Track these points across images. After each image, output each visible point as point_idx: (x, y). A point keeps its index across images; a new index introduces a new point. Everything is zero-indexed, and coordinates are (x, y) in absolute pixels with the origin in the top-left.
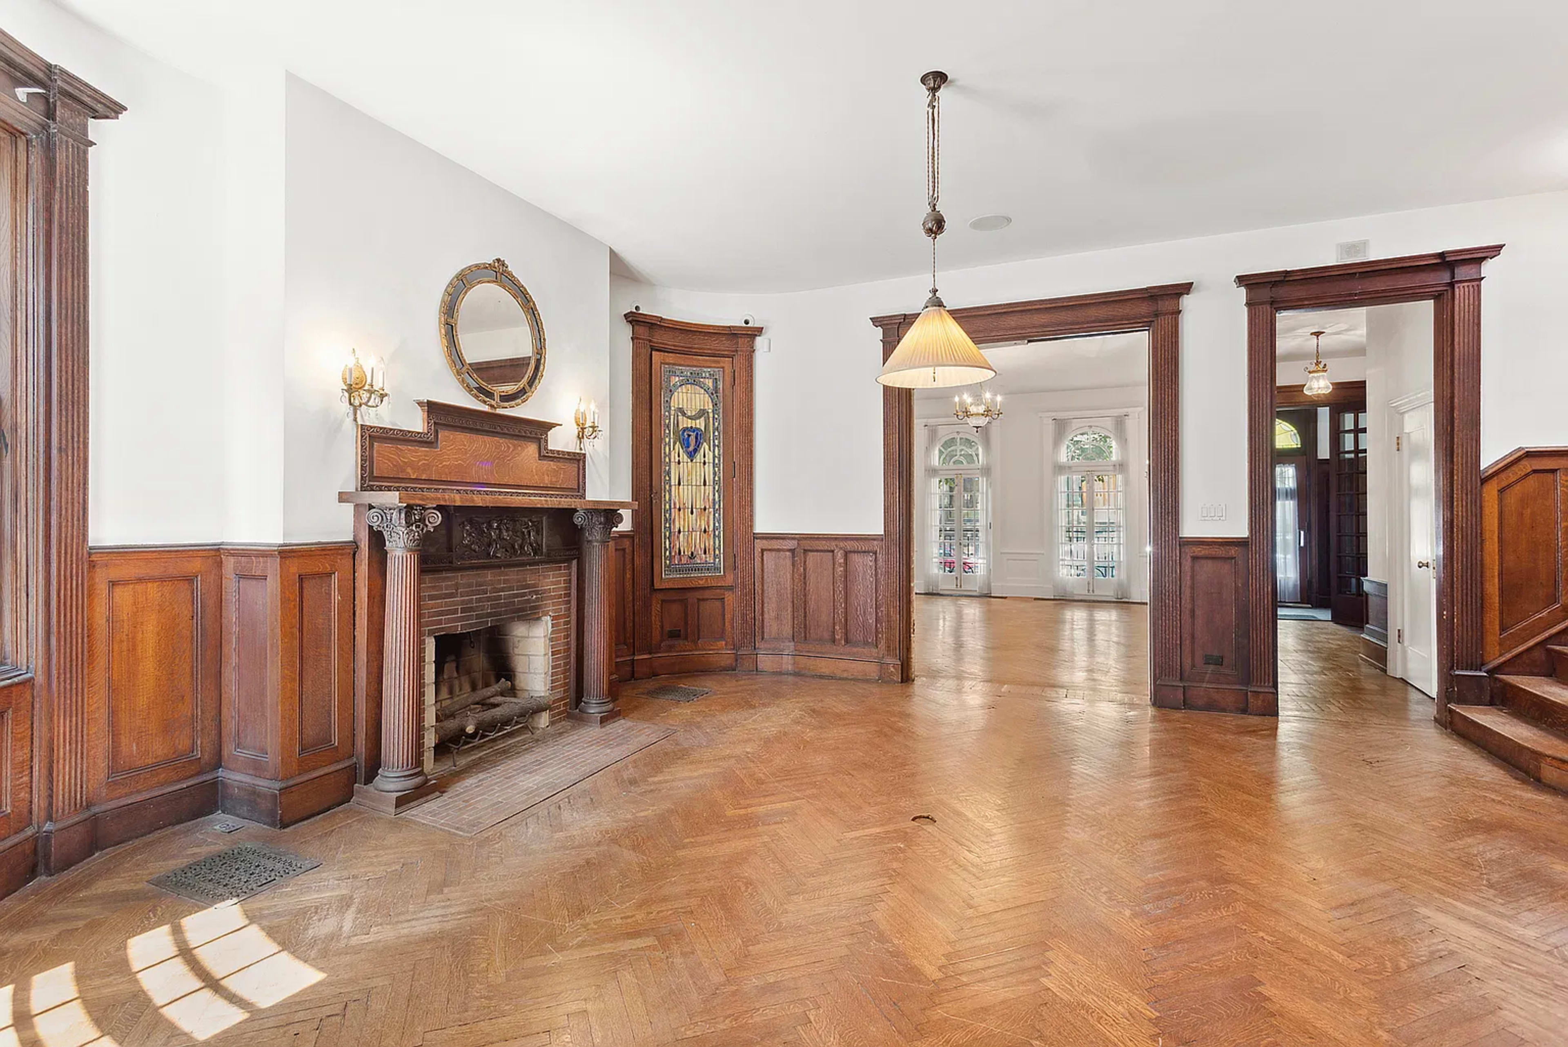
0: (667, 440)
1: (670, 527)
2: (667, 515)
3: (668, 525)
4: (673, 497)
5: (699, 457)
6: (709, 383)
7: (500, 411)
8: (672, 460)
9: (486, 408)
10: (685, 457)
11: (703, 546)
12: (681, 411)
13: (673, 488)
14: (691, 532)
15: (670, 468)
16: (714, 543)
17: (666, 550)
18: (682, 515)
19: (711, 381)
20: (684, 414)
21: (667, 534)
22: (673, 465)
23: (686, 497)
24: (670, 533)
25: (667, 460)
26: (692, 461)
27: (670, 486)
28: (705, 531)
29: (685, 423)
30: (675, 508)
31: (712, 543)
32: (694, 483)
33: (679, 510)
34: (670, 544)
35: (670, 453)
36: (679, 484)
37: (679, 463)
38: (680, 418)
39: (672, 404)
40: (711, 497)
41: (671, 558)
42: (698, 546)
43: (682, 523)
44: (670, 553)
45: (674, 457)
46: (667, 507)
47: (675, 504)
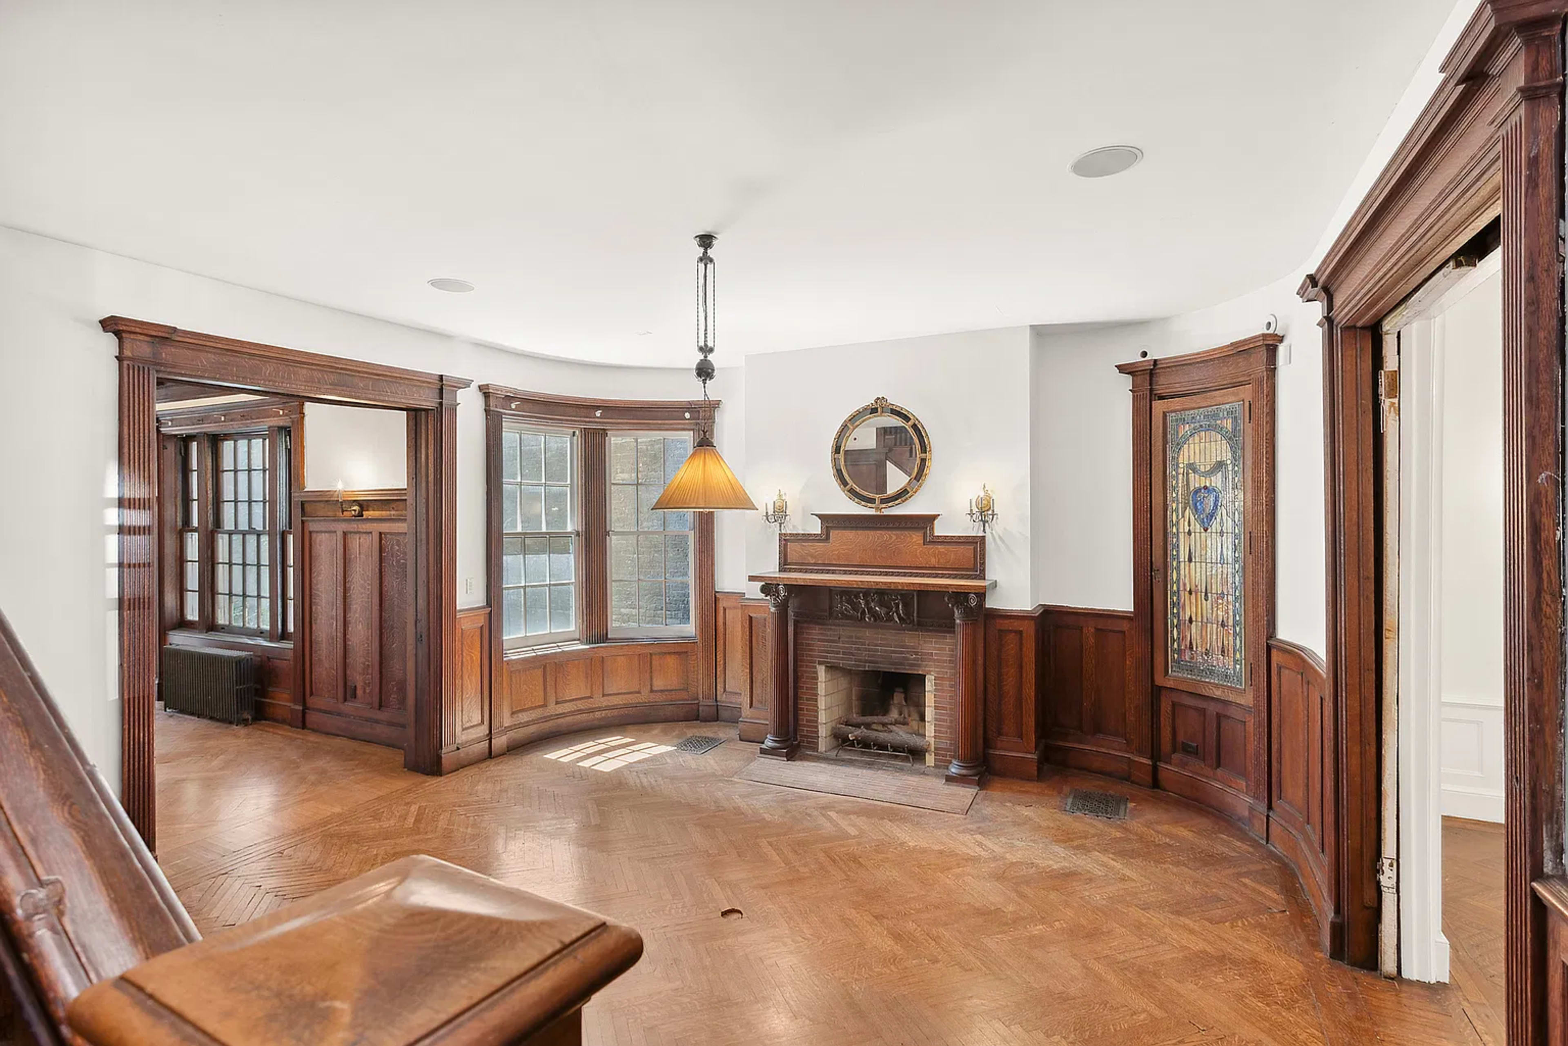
0: (1174, 506)
1: (1178, 613)
2: (1175, 598)
3: (1175, 611)
4: (1182, 577)
5: (1215, 526)
6: (1228, 424)
7: (886, 512)
8: (1181, 530)
9: (872, 512)
10: (1198, 526)
11: (1220, 645)
12: (1192, 467)
13: (1182, 564)
14: (1204, 624)
15: (1178, 540)
16: (1235, 643)
17: (1173, 640)
18: (1194, 601)
19: (1230, 421)
20: (1195, 471)
21: (1175, 621)
22: (1181, 536)
23: (1198, 578)
24: (1179, 620)
25: (1175, 530)
26: (1206, 530)
27: (1179, 562)
28: (1223, 625)
29: (1196, 482)
30: (1185, 590)
31: (1231, 643)
32: (1209, 561)
33: (1190, 592)
34: (1179, 634)
35: (1178, 522)
36: (1190, 560)
37: (1189, 533)
38: (1192, 475)
39: (1181, 460)
40: (1230, 580)
41: (1180, 651)
42: (1214, 643)
43: (1194, 609)
44: (1179, 646)
45: (1184, 527)
46: (1175, 588)
47: (1185, 585)
